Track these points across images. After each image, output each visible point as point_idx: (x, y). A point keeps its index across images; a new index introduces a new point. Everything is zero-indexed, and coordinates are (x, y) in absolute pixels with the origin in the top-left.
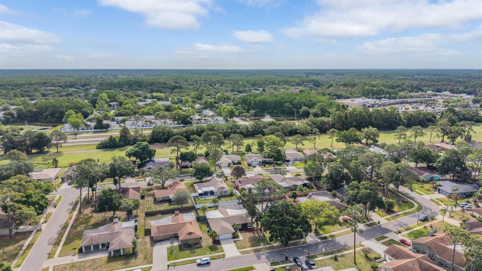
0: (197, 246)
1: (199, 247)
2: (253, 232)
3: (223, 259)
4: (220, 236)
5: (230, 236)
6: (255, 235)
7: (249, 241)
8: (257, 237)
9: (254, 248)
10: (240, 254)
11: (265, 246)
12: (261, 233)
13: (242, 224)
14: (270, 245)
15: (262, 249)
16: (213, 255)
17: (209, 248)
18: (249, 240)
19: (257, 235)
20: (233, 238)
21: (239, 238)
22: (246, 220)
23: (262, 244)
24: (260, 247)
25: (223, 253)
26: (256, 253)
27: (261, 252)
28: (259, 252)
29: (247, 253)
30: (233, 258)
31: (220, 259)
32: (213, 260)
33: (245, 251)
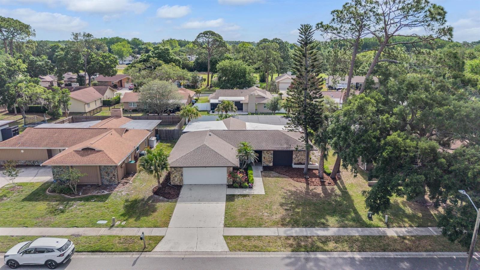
0: (95, 193)
1: (97, 197)
2: (307, 180)
3: (135, 255)
4: (185, 171)
5: (222, 177)
6: (311, 187)
7: (282, 205)
8: (317, 195)
9: (296, 231)
10: (222, 247)
11: (344, 232)
12: (336, 183)
13: (274, 151)
14: (367, 232)
15: (331, 245)
16: (116, 231)
17: (126, 207)
18: (283, 201)
19: (319, 190)
20: (229, 186)
21: (251, 187)
22: (287, 143)
23: (332, 220)
24: (320, 232)
25: (156, 232)
26: (297, 253)
27: (320, 255)
28: (312, 255)
29: (255, 247)
30: (183, 259)
31: (123, 256)
32: (90, 253)
33: (253, 237)
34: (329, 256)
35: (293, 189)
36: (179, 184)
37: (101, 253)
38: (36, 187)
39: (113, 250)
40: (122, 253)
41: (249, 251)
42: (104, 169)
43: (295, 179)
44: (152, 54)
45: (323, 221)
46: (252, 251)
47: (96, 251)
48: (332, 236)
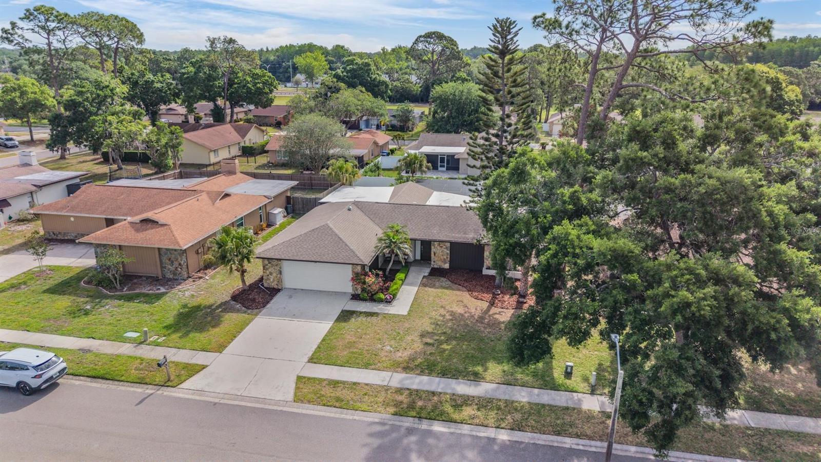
0: (146, 290)
1: (147, 295)
2: (494, 297)
3: (150, 391)
4: (286, 266)
6: (494, 310)
7: (424, 335)
8: (495, 324)
9: (421, 383)
10: (285, 393)
13: (451, 243)
14: (547, 397)
15: (468, 411)
16: (142, 351)
17: (178, 315)
18: (430, 329)
19: (505, 316)
20: (355, 297)
21: (388, 302)
23: (495, 370)
24: (463, 388)
25: (200, 358)
26: (401, 418)
27: (438, 427)
28: (424, 425)
29: (338, 399)
30: (215, 404)
31: (132, 389)
32: (89, 379)
33: (344, 383)
34: (452, 430)
35: (460, 310)
36: (276, 287)
37: (104, 381)
38: (72, 274)
39: (123, 378)
40: (132, 384)
41: (324, 405)
42: (166, 254)
43: (475, 294)
44: (342, 72)
45: (479, 369)
46: (328, 406)
47: (99, 378)
48: (479, 397)
